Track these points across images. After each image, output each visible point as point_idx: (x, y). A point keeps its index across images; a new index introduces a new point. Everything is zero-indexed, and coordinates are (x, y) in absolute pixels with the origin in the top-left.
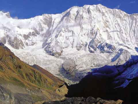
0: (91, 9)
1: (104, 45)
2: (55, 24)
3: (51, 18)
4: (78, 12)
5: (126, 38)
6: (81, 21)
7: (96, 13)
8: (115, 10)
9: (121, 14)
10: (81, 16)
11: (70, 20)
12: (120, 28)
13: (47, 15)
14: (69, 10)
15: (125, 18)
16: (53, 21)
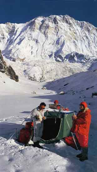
0: (58, 19)
1: (74, 55)
2: (18, 32)
3: (14, 27)
4: (43, 22)
6: (47, 30)
7: (63, 23)
8: (83, 22)
10: (47, 25)
11: (34, 29)
12: (89, 41)
13: (10, 24)
14: (33, 20)
15: (93, 31)
16: (16, 30)
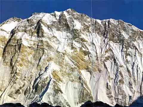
5: (130, 97)
6: (16, 55)
8: (109, 22)
9: (124, 33)
10: (17, 42)
15: (135, 40)
